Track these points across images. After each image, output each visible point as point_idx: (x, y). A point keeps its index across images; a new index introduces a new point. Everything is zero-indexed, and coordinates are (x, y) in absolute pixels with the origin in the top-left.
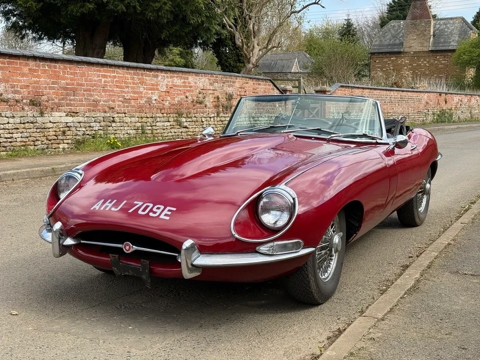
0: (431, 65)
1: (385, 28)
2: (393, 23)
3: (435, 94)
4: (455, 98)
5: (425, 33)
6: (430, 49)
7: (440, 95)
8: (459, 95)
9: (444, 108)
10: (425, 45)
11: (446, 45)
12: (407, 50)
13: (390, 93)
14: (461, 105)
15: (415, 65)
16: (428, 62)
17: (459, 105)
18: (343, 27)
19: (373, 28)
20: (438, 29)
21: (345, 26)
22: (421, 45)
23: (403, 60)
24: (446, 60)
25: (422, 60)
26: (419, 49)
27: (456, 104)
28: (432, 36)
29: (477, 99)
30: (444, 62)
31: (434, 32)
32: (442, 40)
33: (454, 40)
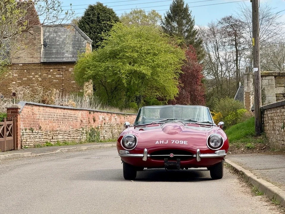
0: (44, 79)
3: (86, 112)
4: (100, 116)
5: (34, 42)
6: (42, 61)
7: (90, 113)
8: (102, 114)
9: (93, 127)
10: (36, 56)
11: (59, 56)
12: (14, 61)
13: (56, 111)
14: (104, 124)
15: (26, 79)
16: (40, 76)
17: (103, 123)
20: (48, 38)
22: (31, 56)
23: (10, 73)
24: (61, 74)
25: (33, 74)
26: (28, 60)
27: (101, 123)
28: (42, 46)
29: (115, 118)
30: (59, 76)
31: (44, 42)
32: (54, 51)
33: (67, 51)
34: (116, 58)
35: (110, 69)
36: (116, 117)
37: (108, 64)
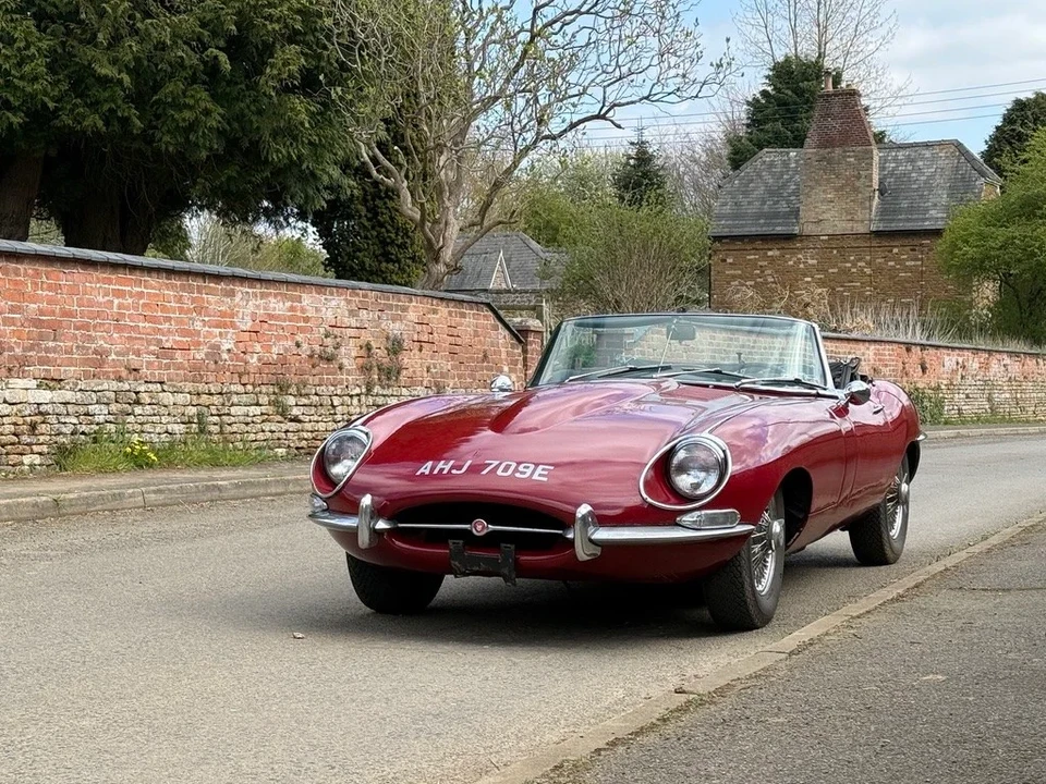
0: (878, 271)
1: (748, 169)
2: (769, 155)
3: (895, 346)
4: (947, 358)
5: (857, 184)
6: (873, 228)
7: (908, 350)
8: (957, 352)
9: (920, 385)
10: (859, 216)
11: (914, 217)
12: (809, 229)
14: (962, 377)
15: (836, 270)
16: (869, 264)
17: (959, 377)
18: (628, 164)
19: (708, 168)
20: (892, 174)
21: (632, 162)
22: (849, 217)
23: (800, 256)
24: (917, 260)
25: (852, 258)
26: (842, 226)
27: (949, 376)
28: (877, 192)
29: (1005, 362)
30: (913, 263)
31: (881, 183)
32: (905, 204)
33: (935, 205)
34: (1035, 216)
35: (1017, 242)
36: (1007, 361)
37: (1014, 230)
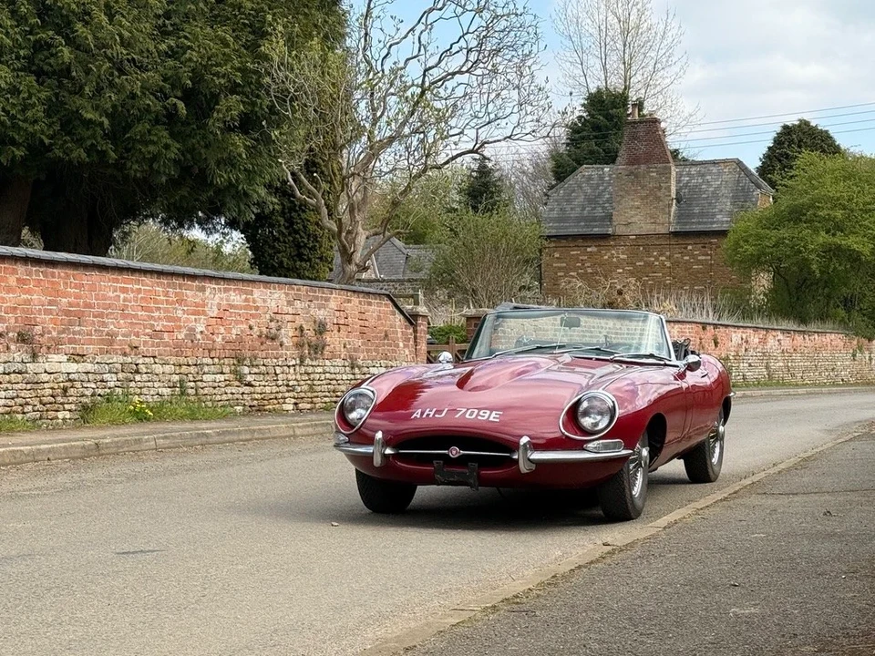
0: (676, 264)
1: (571, 181)
2: (587, 171)
3: (694, 326)
4: (734, 335)
5: (659, 194)
6: (672, 230)
7: (704, 328)
8: (742, 330)
10: (661, 220)
11: (705, 220)
12: (621, 230)
14: (746, 350)
15: (642, 263)
16: (669, 258)
17: (743, 350)
18: (471, 176)
19: (534, 178)
20: (686, 186)
21: (474, 174)
22: (652, 221)
23: (613, 252)
24: (708, 255)
25: (655, 253)
26: (647, 228)
27: (736, 349)
28: (675, 201)
29: (779, 338)
30: (704, 258)
31: (677, 193)
32: (697, 210)
33: (721, 211)
34: (801, 221)
35: (787, 242)
36: (780, 336)
37: (784, 233)
